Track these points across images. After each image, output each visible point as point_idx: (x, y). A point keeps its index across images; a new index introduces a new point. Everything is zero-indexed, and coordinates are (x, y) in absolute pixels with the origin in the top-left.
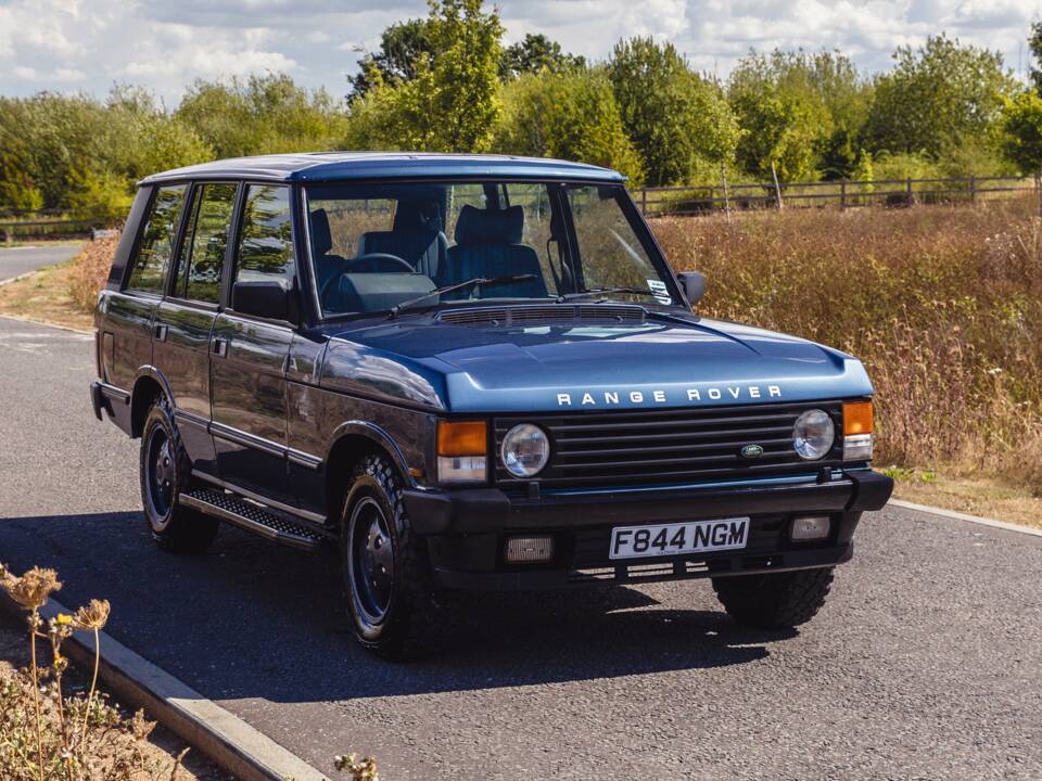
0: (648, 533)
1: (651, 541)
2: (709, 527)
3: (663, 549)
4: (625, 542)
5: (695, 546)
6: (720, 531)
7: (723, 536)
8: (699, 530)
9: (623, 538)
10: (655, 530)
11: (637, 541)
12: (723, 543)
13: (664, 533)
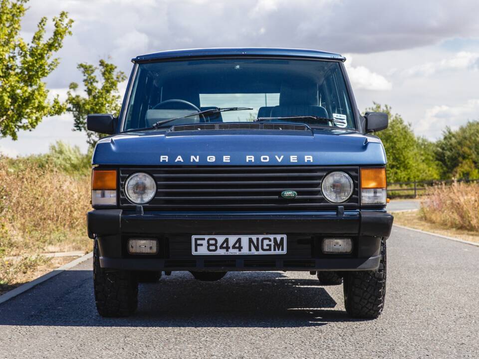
0: (216, 240)
1: (219, 245)
2: (258, 239)
3: (227, 251)
4: (201, 245)
5: (250, 250)
6: (266, 242)
7: (270, 245)
8: (251, 241)
9: (199, 242)
10: (220, 239)
11: (209, 245)
12: (270, 250)
13: (227, 241)
